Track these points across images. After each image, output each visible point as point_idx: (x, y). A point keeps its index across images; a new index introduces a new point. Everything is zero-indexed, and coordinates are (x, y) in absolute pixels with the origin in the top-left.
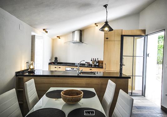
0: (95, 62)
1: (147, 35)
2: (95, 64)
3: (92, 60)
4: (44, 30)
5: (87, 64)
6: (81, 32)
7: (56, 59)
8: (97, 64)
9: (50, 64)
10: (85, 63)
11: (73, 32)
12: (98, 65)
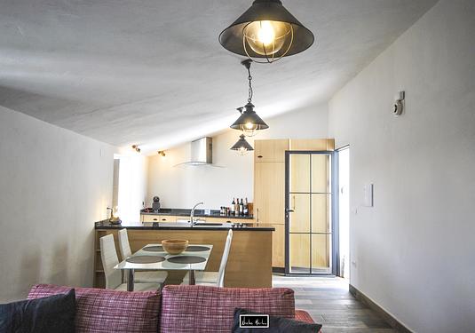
0: (241, 206)
1: (337, 151)
2: (241, 210)
3: (234, 203)
4: (134, 147)
5: (223, 211)
6: (211, 141)
7: (156, 200)
8: (245, 211)
9: (144, 212)
10: (220, 209)
11: (195, 142)
12: (247, 214)
